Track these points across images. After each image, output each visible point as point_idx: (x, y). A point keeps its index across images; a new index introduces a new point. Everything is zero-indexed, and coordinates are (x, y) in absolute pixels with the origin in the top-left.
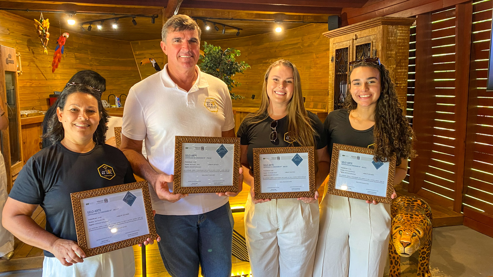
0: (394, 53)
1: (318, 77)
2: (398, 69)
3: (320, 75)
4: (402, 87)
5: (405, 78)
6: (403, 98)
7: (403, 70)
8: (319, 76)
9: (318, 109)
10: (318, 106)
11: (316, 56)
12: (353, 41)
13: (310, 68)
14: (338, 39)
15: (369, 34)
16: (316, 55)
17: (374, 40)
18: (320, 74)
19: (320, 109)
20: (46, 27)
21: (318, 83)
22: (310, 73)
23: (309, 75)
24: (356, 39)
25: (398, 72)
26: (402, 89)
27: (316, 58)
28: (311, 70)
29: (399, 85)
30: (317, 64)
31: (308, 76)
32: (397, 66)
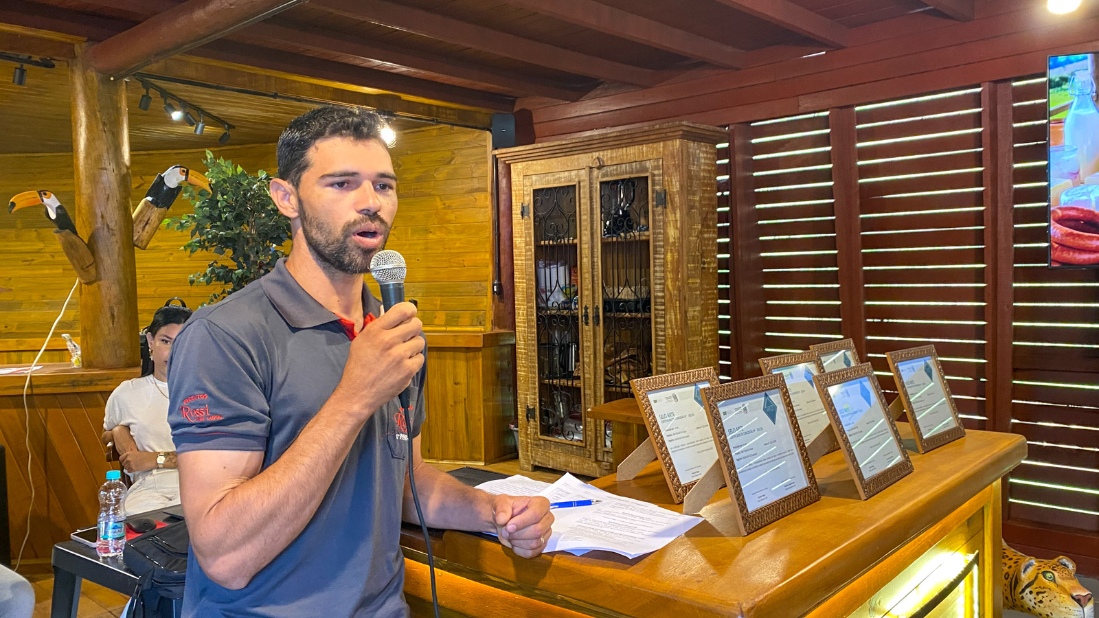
0: (698, 199)
1: (453, 251)
2: (705, 232)
3: (460, 248)
4: (711, 271)
5: (714, 251)
6: (713, 294)
7: (711, 235)
8: (456, 251)
9: (462, 326)
10: (460, 320)
11: (444, 204)
12: (591, 172)
13: (428, 231)
14: (538, 166)
15: (639, 156)
16: (441, 200)
17: (659, 169)
18: (458, 245)
19: (466, 326)
21: (454, 265)
22: (427, 243)
23: (423, 247)
24: (599, 168)
25: (705, 239)
26: (710, 273)
27: (445, 208)
28: (431, 236)
29: (706, 266)
30: (449, 222)
31: (421, 250)
32: (702, 225)
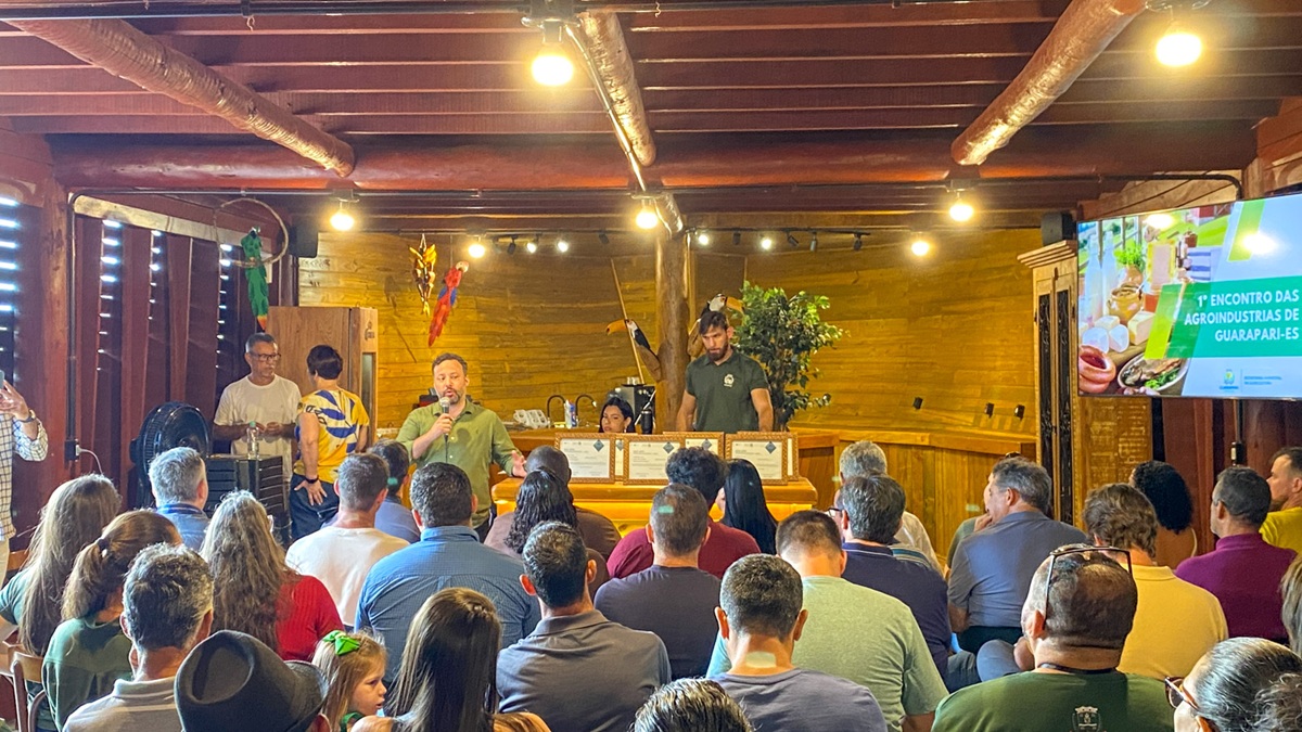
12: (1054, 283)
14: (1040, 272)
17: (1072, 284)
20: (429, 263)
24: (1056, 278)
